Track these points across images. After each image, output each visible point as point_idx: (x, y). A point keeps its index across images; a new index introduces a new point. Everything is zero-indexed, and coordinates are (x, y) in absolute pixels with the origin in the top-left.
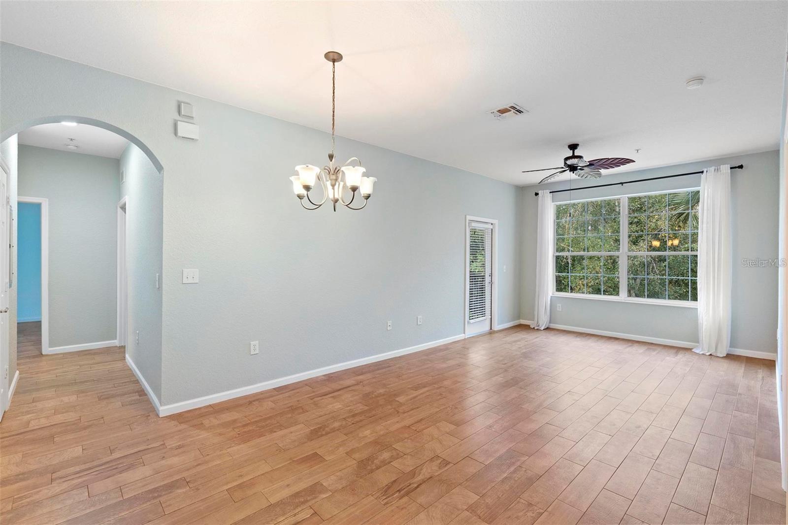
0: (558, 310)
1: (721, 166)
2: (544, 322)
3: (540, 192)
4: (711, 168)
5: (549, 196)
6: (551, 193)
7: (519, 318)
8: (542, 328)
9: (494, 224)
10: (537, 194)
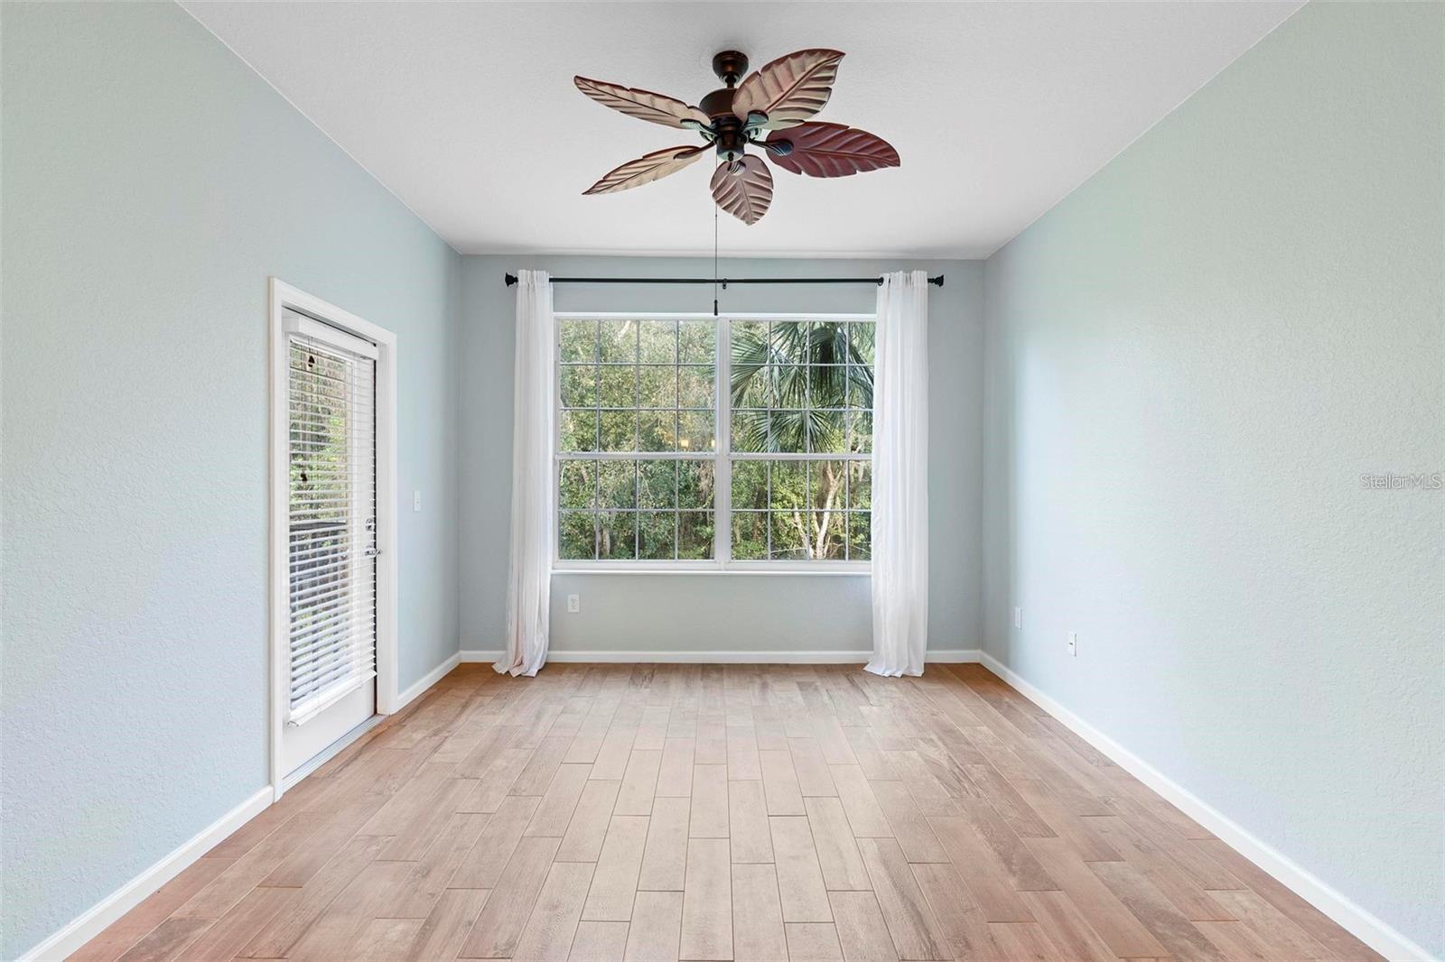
0: (570, 610)
1: (915, 272)
2: (535, 651)
3: (522, 275)
4: (897, 274)
5: (546, 291)
6: (552, 283)
7: (456, 646)
8: (533, 672)
9: (384, 345)
10: (511, 280)
